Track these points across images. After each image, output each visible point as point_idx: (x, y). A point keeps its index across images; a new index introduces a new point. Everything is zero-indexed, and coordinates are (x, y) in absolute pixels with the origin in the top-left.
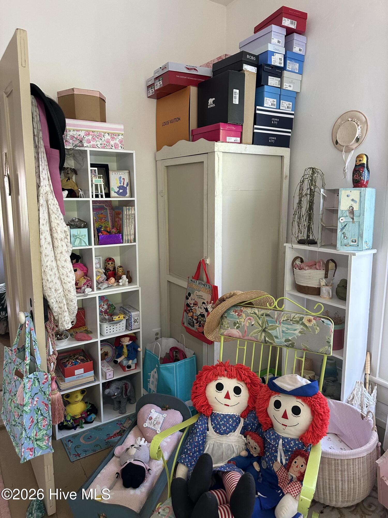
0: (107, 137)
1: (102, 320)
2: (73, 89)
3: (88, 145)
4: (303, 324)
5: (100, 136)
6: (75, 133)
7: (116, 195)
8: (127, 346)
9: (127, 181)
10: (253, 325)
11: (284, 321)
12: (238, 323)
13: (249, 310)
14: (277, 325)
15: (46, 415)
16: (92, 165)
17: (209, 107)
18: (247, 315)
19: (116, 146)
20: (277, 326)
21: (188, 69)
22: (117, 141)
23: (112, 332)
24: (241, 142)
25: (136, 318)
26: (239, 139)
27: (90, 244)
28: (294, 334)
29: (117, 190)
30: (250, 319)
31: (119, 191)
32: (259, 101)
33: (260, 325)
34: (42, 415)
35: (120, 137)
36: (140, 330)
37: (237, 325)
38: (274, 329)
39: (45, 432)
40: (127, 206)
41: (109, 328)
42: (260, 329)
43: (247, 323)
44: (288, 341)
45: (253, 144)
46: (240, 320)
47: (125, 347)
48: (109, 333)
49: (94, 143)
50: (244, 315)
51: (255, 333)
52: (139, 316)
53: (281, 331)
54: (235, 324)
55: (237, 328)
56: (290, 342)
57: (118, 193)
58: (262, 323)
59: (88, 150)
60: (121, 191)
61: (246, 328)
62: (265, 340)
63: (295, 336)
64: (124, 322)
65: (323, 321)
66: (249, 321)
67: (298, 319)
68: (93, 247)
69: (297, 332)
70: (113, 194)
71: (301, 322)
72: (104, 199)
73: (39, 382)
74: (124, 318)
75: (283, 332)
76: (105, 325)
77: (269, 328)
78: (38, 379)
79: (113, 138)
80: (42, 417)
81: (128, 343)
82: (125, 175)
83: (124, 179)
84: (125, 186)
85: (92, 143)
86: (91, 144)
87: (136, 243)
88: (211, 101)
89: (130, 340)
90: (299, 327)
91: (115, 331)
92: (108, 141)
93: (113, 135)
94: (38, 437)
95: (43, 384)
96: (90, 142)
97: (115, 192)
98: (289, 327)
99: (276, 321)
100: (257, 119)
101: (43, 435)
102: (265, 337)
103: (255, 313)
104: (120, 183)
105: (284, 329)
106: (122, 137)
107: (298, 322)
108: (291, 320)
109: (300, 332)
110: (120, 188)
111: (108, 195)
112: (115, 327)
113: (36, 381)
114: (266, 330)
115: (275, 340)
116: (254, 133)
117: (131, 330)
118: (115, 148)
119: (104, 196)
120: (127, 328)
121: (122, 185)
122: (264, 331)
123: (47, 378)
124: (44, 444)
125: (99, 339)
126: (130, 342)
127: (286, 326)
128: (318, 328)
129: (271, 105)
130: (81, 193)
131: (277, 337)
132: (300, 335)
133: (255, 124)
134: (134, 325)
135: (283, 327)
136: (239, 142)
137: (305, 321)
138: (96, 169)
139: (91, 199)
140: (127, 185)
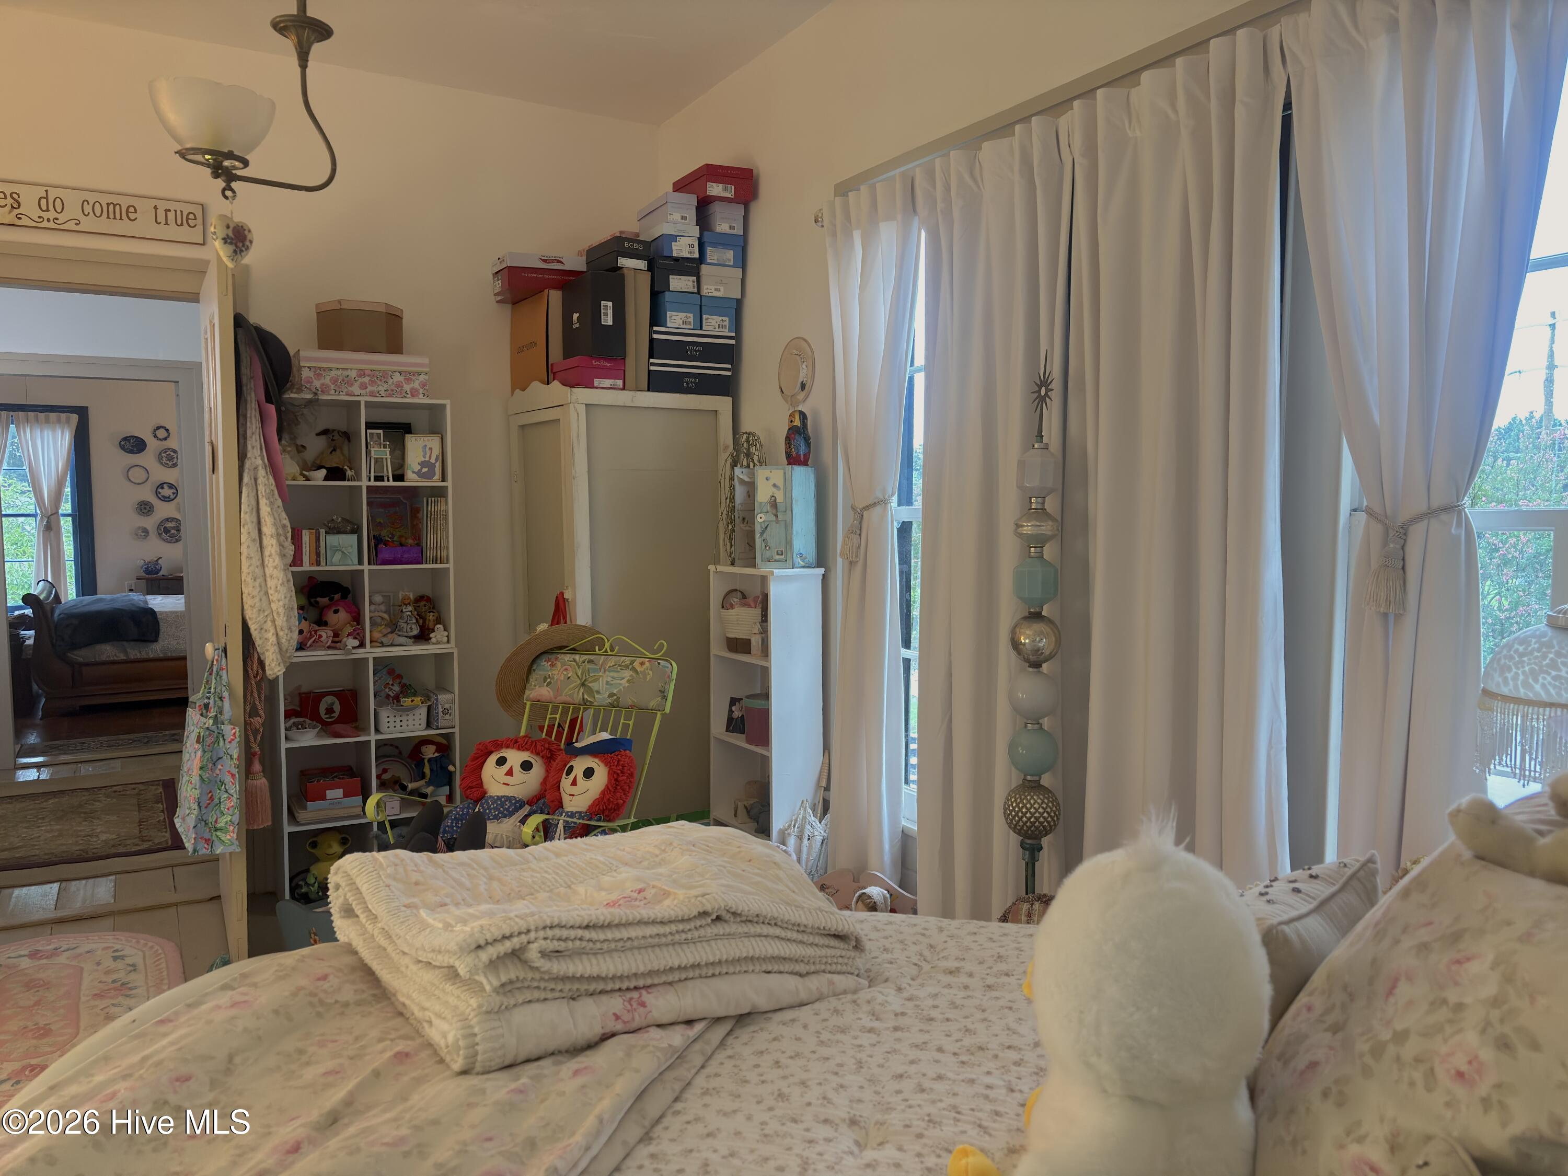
0: (398, 378)
1: (379, 704)
2: (339, 302)
3: (363, 392)
4: (634, 669)
5: (385, 376)
6: (339, 372)
7: (415, 477)
8: (430, 760)
9: (437, 451)
10: (569, 678)
11: (610, 667)
12: (549, 677)
13: (568, 658)
14: (601, 674)
15: (232, 792)
16: (369, 425)
17: (574, 327)
18: (563, 664)
19: (414, 393)
20: (601, 676)
21: (545, 261)
22: (416, 385)
23: (398, 727)
24: (624, 388)
25: (447, 706)
26: (620, 383)
27: (360, 562)
28: (620, 684)
29: (417, 468)
30: (566, 669)
31: (420, 470)
32: (656, 318)
33: (578, 676)
34: (226, 791)
35: (423, 378)
36: (456, 730)
37: (549, 680)
38: (596, 680)
39: (229, 818)
40: (432, 497)
41: (392, 719)
42: (579, 682)
43: (563, 676)
44: (612, 696)
45: (649, 390)
46: (554, 672)
47: (426, 761)
48: (392, 728)
49: (375, 389)
50: (559, 664)
51: (570, 690)
52: (453, 702)
53: (605, 682)
54: (545, 679)
55: (547, 686)
56: (615, 697)
57: (418, 473)
58: (582, 675)
59: (363, 400)
60: (425, 470)
61: (559, 682)
62: (583, 699)
63: (621, 687)
64: (423, 711)
65: (659, 664)
66: (565, 673)
67: (628, 663)
68: (366, 567)
69: (624, 681)
70: (409, 475)
71: (631, 667)
72: (392, 483)
73: (224, 740)
74: (422, 703)
75: (607, 683)
76: (385, 714)
77: (590, 680)
78: (223, 736)
79: (408, 380)
80: (226, 795)
81: (431, 756)
82: (433, 442)
83: (431, 449)
84: (433, 461)
85: (370, 388)
86: (368, 390)
87: (451, 565)
88: (576, 316)
89: (436, 751)
90: (627, 674)
91: (404, 727)
92: (399, 385)
93: (409, 376)
94: (218, 826)
95: (230, 742)
96: (366, 388)
97: (413, 472)
98: (615, 675)
99: (600, 669)
100: (655, 348)
101: (227, 822)
102: (583, 695)
103: (575, 660)
104: (424, 457)
105: (609, 679)
106: (426, 377)
107: (627, 667)
108: (619, 666)
109: (628, 681)
110: (423, 464)
111: (399, 477)
112: (404, 718)
113: (221, 739)
114: (586, 683)
115: (597, 696)
116: (649, 371)
117: (438, 728)
118: (413, 396)
119: (391, 479)
120: (429, 725)
121: (427, 459)
122: (583, 685)
123: (234, 734)
124: (228, 837)
125: (373, 737)
126: (436, 755)
127: (612, 674)
128: (651, 672)
129: (681, 323)
130: (349, 473)
131: (598, 692)
132: (627, 685)
133: (651, 356)
134: (443, 721)
135: (608, 677)
136: (621, 386)
137: (636, 664)
138: (381, 431)
139: (364, 483)
140: (436, 460)
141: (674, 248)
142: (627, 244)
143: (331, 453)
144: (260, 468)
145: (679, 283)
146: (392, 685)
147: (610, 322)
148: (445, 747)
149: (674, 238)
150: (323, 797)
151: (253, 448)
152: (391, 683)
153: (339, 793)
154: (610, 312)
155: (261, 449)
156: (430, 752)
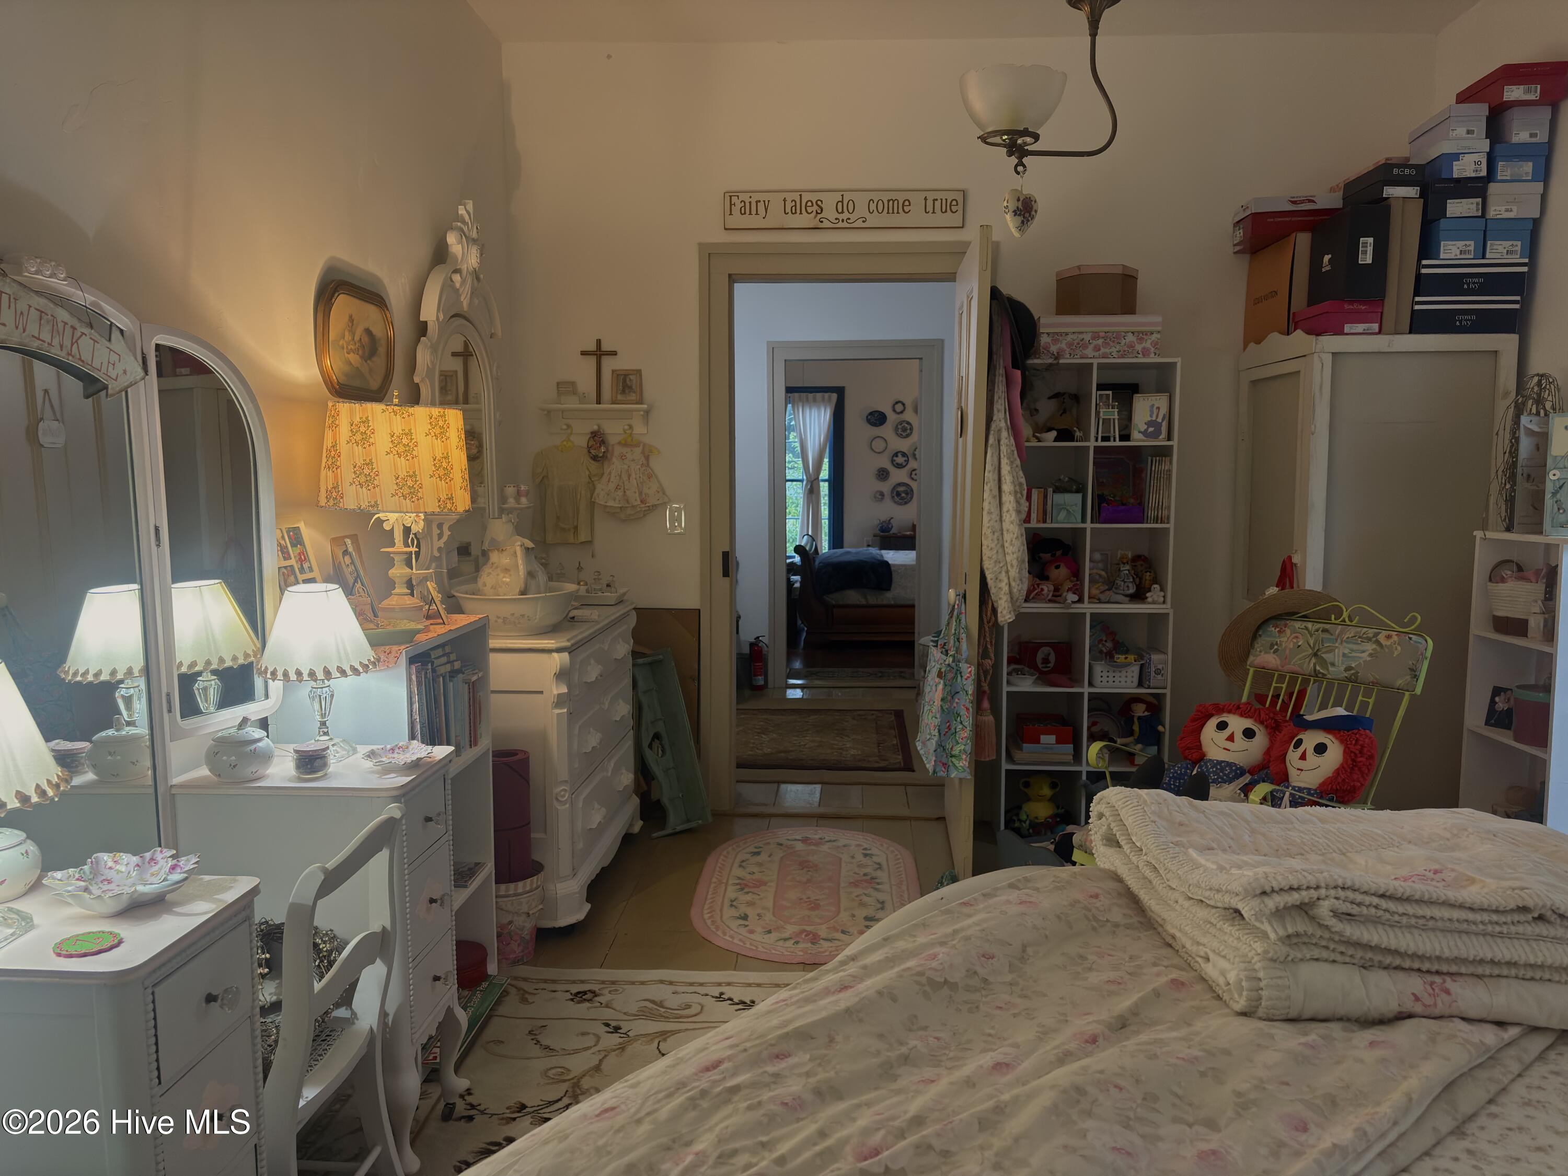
0: (1130, 338)
1: (1093, 658)
2: (1079, 267)
3: (1097, 354)
4: (1378, 643)
5: (1118, 337)
6: (1075, 337)
7: (1141, 436)
8: (1139, 718)
9: (1164, 410)
10: (1299, 646)
11: (1348, 638)
12: (1277, 644)
13: (1298, 625)
14: (1337, 645)
15: (966, 724)
16: (1100, 387)
17: (1323, 270)
18: (1293, 631)
19: (1145, 352)
20: (1337, 647)
21: (1294, 202)
22: (1148, 344)
23: (1111, 683)
24: (1380, 332)
25: (1160, 667)
26: (1375, 327)
27: (1084, 520)
28: (1360, 658)
29: (1143, 427)
30: (1297, 637)
31: (1146, 430)
32: (1427, 248)
33: (1310, 646)
34: (961, 723)
35: (1155, 337)
36: (1168, 692)
37: (1276, 647)
38: (1331, 650)
39: (963, 747)
40: (1156, 457)
41: (1105, 674)
42: (1311, 651)
43: (1292, 643)
44: (1350, 670)
45: (1410, 332)
46: (1282, 639)
47: (1136, 720)
48: (1104, 683)
49: (1107, 350)
50: (1288, 631)
51: (1300, 659)
52: (1166, 663)
53: (1341, 654)
54: (1272, 646)
55: (1274, 652)
56: (1353, 672)
57: (1145, 433)
58: (1314, 645)
59: (1095, 362)
60: (1151, 429)
61: (1288, 651)
62: (1315, 670)
63: (1361, 661)
64: (1135, 669)
65: (1410, 638)
66: (1295, 641)
67: (1371, 635)
68: (1088, 525)
69: (1365, 655)
70: (1136, 435)
71: (1374, 639)
72: (1118, 443)
73: (962, 677)
74: (1135, 661)
75: (1344, 655)
76: (1099, 668)
77: (1323, 650)
78: (961, 673)
79: (1141, 340)
80: (961, 726)
81: (1141, 714)
82: (1161, 401)
83: (1158, 408)
84: (1159, 420)
85: (1103, 350)
86: (1101, 352)
87: (1171, 526)
88: (1327, 258)
89: (1147, 710)
90: (1370, 647)
91: (1117, 683)
92: (1131, 346)
93: (1141, 335)
94: (954, 753)
95: (966, 679)
96: (1099, 350)
97: (1140, 432)
98: (1355, 647)
99: (1336, 640)
100: (1422, 285)
101: (960, 750)
102: (1315, 665)
103: (1306, 628)
104: (1151, 416)
105: (1346, 651)
106: (1158, 336)
107: (1369, 639)
108: (1360, 637)
109: (1370, 655)
110: (1149, 424)
111: (1125, 437)
112: (1117, 674)
113: (959, 676)
114: (1319, 653)
115: (1331, 669)
116: (1413, 311)
117: (1149, 687)
118: (1144, 356)
119: (1117, 439)
120: (1140, 684)
121: (1154, 418)
122: (1315, 655)
123: (970, 672)
124: (961, 764)
125: (1086, 690)
126: (1146, 713)
127: (1351, 646)
128: (1399, 648)
129: (1458, 252)
130: (1078, 434)
131: (1333, 664)
132: (1369, 659)
133: (1417, 293)
134: (1155, 680)
135: (1345, 649)
136: (1377, 330)
137: (1381, 638)
138: (1110, 392)
139: (1092, 444)
140: (1163, 419)
141: (1455, 168)
142: (1395, 171)
143: (1061, 415)
144: (1003, 430)
145: (1457, 208)
146: (1106, 641)
147: (1369, 260)
148: (1155, 706)
149: (1456, 156)
150: (1038, 741)
151: (998, 411)
152: (1104, 639)
153: (1051, 739)
154: (1370, 250)
155: (1005, 412)
156: (1140, 710)
